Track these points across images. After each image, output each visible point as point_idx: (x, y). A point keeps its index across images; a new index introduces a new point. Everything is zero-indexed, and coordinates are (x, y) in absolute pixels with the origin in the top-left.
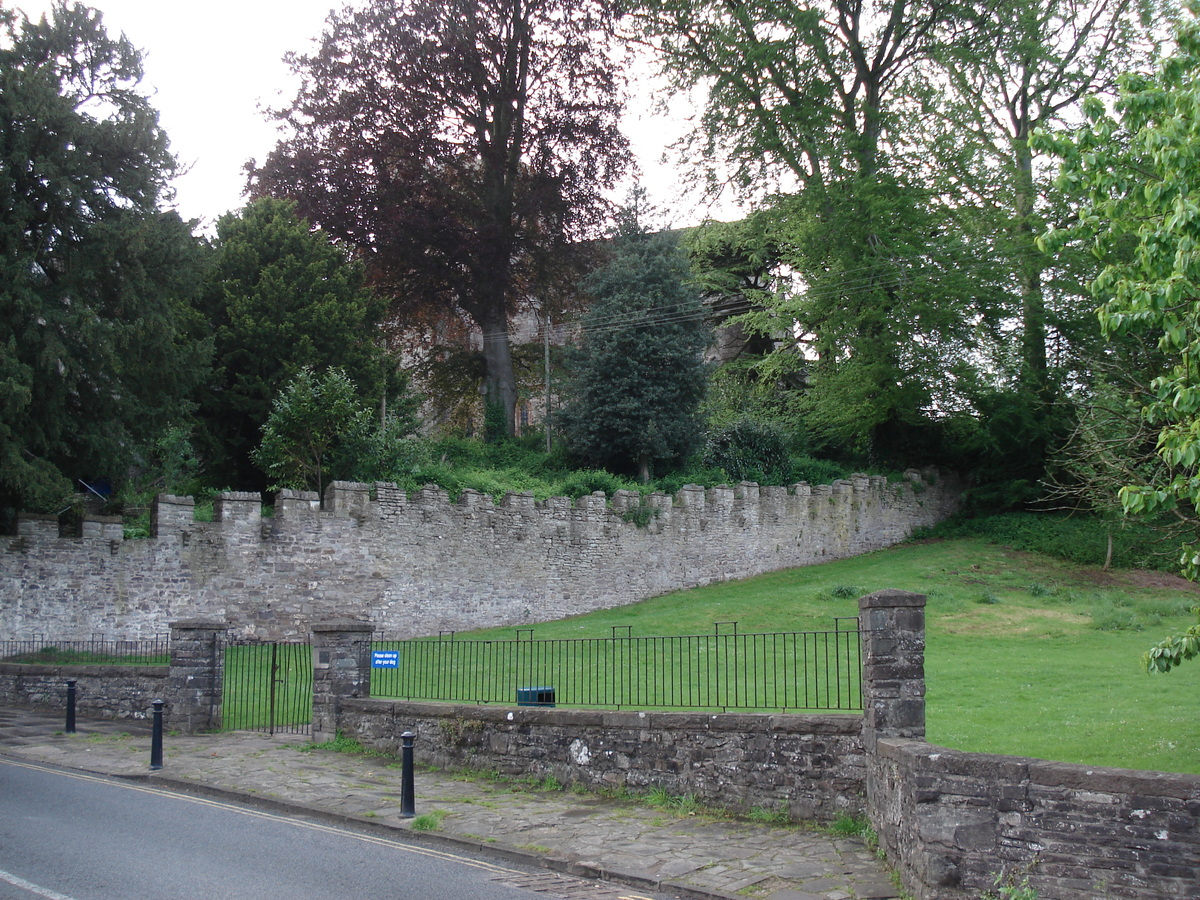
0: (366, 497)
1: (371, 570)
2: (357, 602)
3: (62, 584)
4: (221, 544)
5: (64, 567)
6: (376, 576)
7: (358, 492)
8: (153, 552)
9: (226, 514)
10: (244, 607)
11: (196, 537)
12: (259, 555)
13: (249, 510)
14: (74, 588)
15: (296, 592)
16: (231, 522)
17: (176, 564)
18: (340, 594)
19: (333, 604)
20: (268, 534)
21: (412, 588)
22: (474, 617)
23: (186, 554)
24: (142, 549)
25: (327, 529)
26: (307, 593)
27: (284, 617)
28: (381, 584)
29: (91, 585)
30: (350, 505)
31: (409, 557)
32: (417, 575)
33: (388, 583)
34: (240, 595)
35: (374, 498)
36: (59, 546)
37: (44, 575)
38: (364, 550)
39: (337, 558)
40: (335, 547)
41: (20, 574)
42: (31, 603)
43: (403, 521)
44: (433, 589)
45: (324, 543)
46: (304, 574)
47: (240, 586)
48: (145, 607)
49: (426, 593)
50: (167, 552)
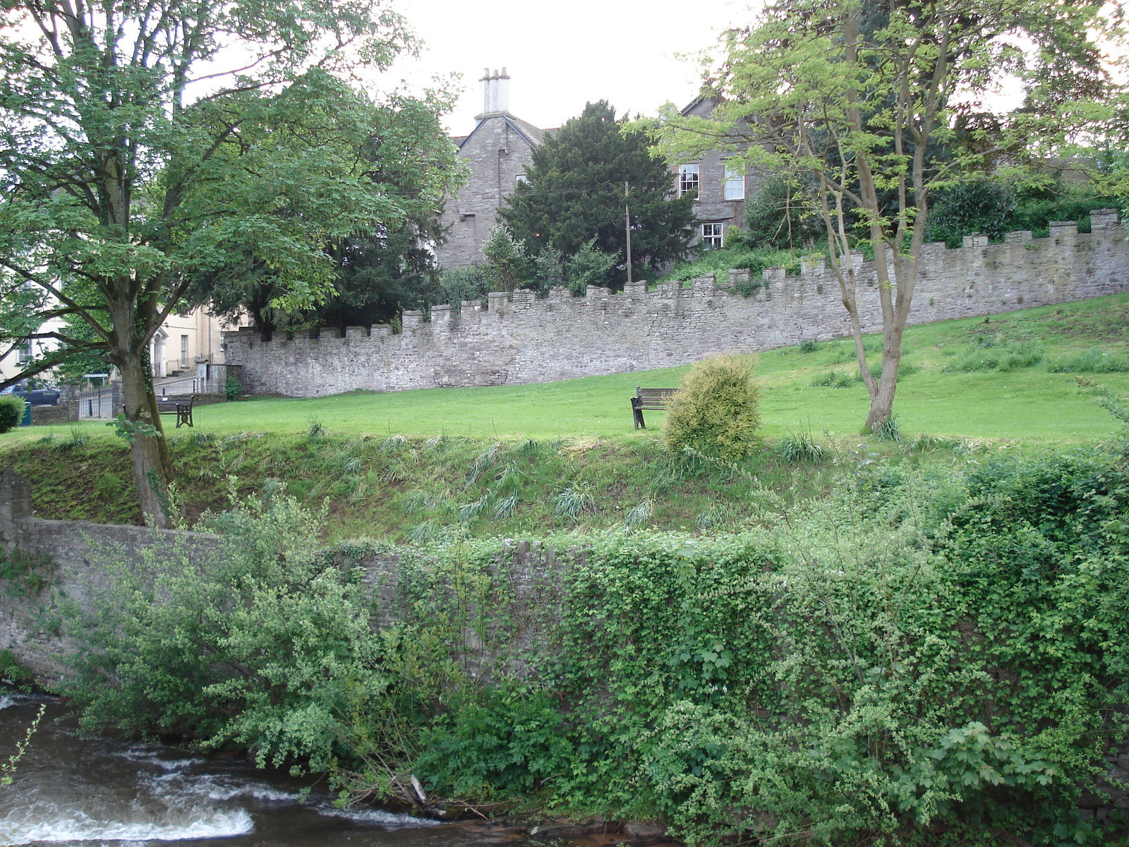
0: (505, 300)
1: (508, 344)
2: (501, 363)
3: (363, 359)
4: (431, 334)
5: (363, 351)
6: (511, 347)
7: (501, 298)
8: (400, 341)
9: (433, 318)
10: (443, 367)
11: (419, 331)
12: (450, 339)
13: (444, 315)
14: (368, 360)
15: (468, 358)
16: (435, 322)
17: (410, 346)
18: (491, 358)
19: (487, 364)
20: (454, 327)
21: (536, 353)
22: (587, 370)
23: (415, 341)
24: (395, 339)
25: (484, 321)
26: (474, 359)
27: (463, 372)
28: (514, 352)
29: (374, 359)
30: (497, 306)
31: (533, 334)
32: (539, 345)
33: (519, 351)
34: (441, 361)
35: (510, 301)
36: (362, 341)
37: (356, 355)
38: (504, 332)
39: (489, 337)
40: (488, 331)
41: (347, 356)
42: (351, 368)
43: (531, 312)
44: (552, 353)
45: (483, 330)
46: (472, 348)
47: (441, 356)
48: (398, 369)
49: (547, 355)
50: (406, 340)
